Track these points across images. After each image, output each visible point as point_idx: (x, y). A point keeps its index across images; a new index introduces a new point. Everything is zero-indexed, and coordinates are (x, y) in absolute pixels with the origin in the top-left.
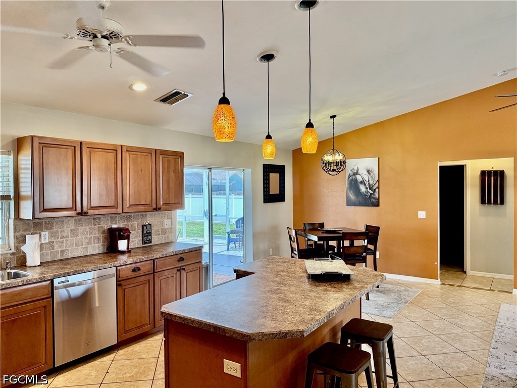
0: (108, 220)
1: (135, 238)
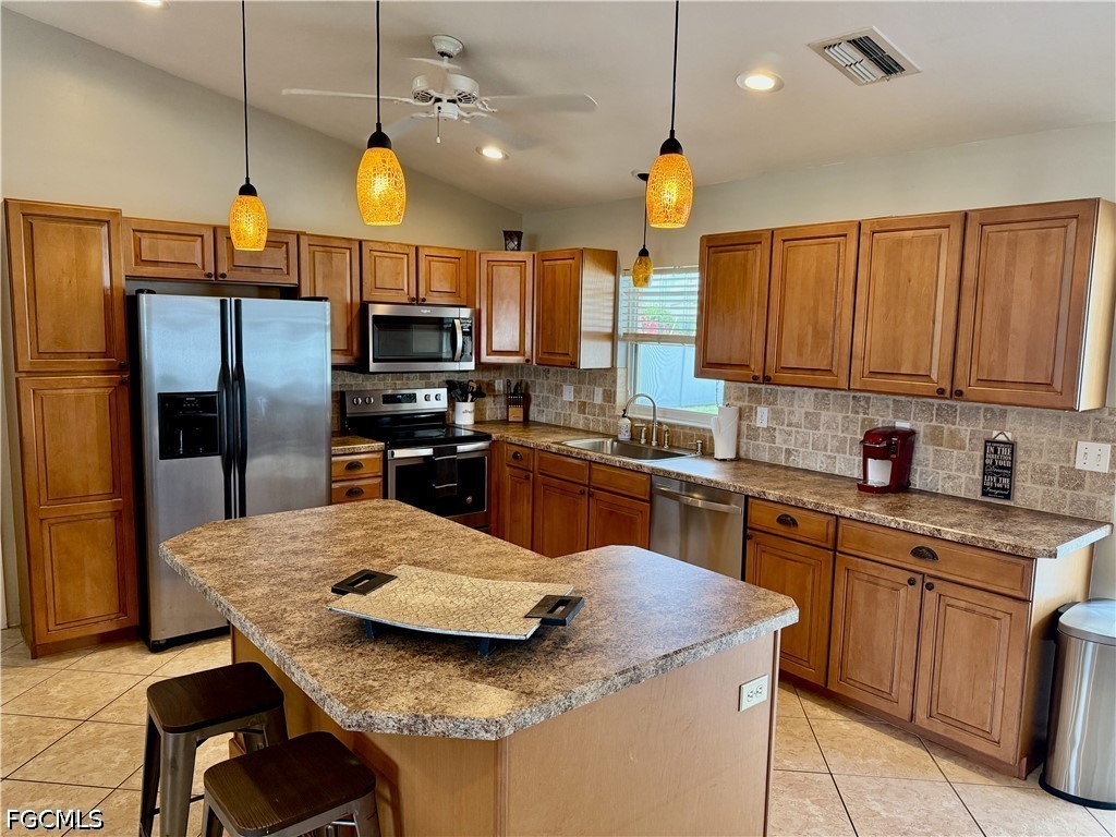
0: (888, 407)
1: (958, 470)
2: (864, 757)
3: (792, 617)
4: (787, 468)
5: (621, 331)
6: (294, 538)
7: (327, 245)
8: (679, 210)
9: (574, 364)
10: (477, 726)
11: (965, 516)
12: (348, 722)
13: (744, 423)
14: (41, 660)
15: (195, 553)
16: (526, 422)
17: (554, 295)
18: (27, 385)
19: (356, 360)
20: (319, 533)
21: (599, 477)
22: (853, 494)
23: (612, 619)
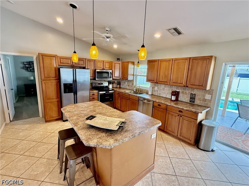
0: (175, 88)
1: (186, 98)
2: (170, 142)
3: (160, 124)
4: (159, 96)
5: (135, 74)
6: (82, 108)
7: (90, 60)
8: (144, 57)
9: (127, 79)
10: (107, 146)
11: (187, 105)
12: (86, 145)
13: (153, 89)
14: (47, 123)
15: (66, 110)
16: (120, 88)
17: (124, 68)
18: (43, 82)
19: (94, 78)
20: (86, 107)
21: (131, 97)
22: (169, 101)
23: (131, 125)
